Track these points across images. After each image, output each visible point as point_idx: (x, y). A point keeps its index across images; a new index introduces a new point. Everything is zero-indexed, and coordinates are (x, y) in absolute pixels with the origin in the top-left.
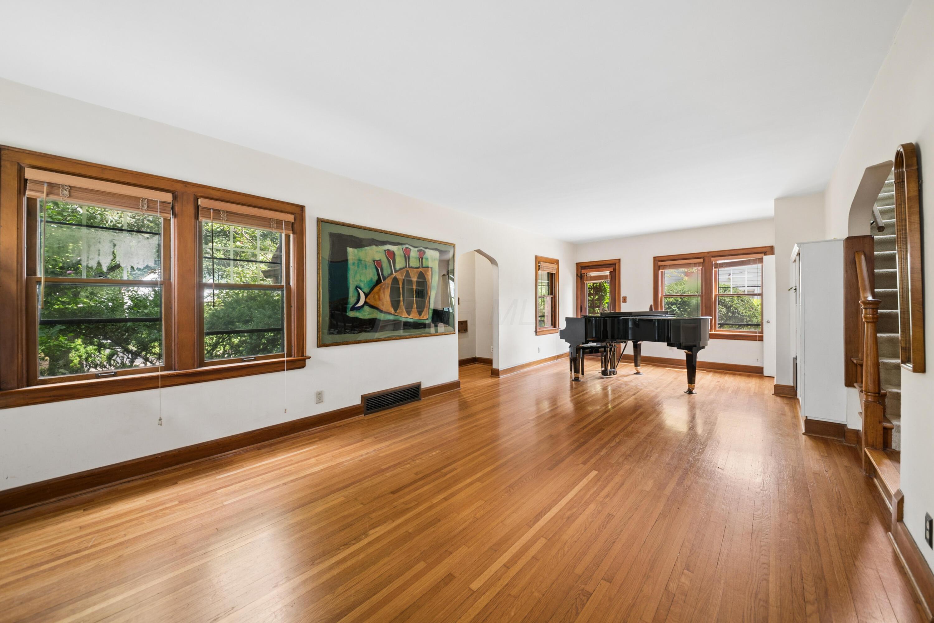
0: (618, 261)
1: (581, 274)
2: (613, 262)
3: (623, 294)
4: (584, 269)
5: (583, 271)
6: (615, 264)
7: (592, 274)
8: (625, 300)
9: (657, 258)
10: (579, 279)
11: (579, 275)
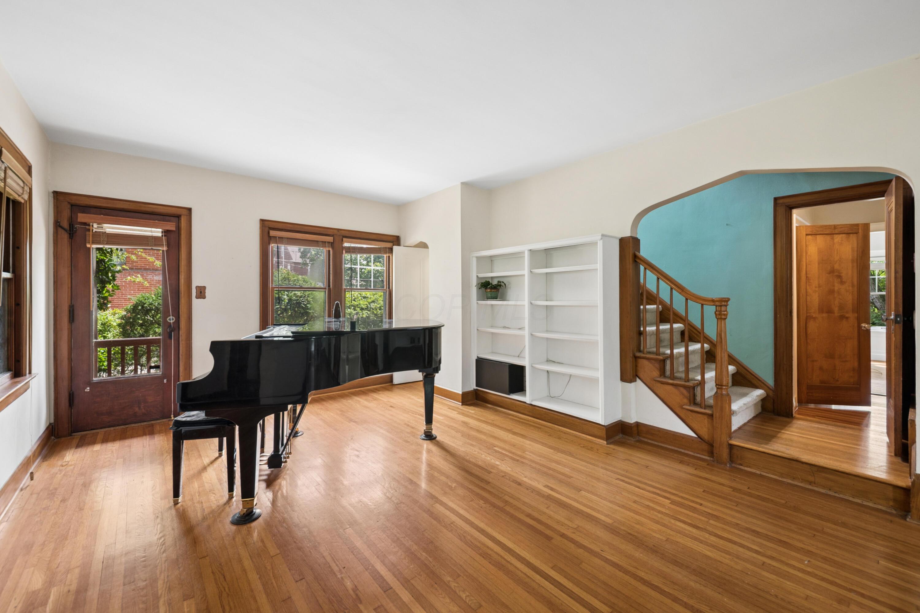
0: (185, 212)
1: (71, 225)
2: (173, 211)
3: (196, 282)
4: (83, 212)
5: (82, 217)
6: (178, 217)
7: (110, 228)
8: (201, 293)
9: (266, 222)
10: (65, 236)
11: (65, 224)
